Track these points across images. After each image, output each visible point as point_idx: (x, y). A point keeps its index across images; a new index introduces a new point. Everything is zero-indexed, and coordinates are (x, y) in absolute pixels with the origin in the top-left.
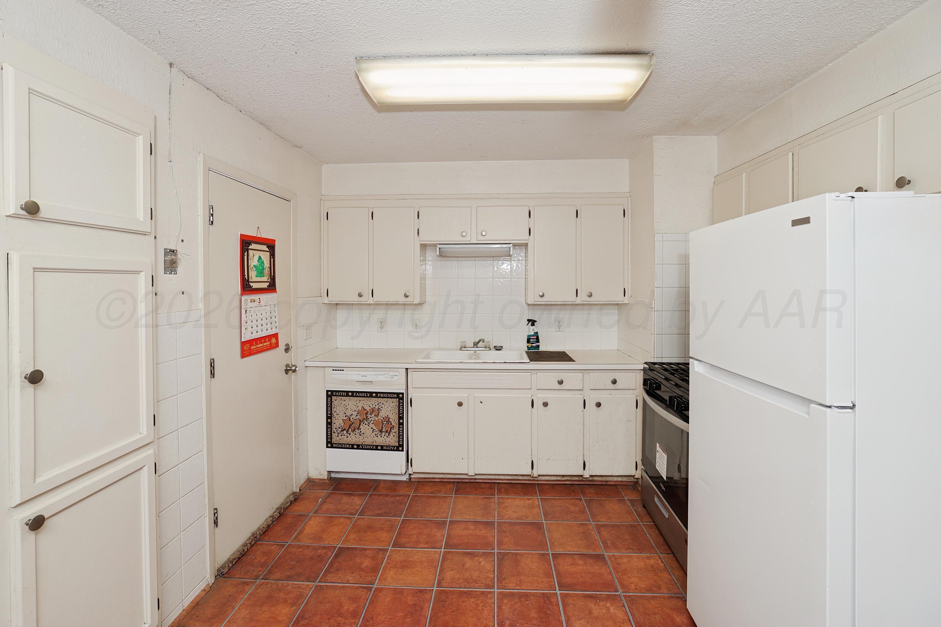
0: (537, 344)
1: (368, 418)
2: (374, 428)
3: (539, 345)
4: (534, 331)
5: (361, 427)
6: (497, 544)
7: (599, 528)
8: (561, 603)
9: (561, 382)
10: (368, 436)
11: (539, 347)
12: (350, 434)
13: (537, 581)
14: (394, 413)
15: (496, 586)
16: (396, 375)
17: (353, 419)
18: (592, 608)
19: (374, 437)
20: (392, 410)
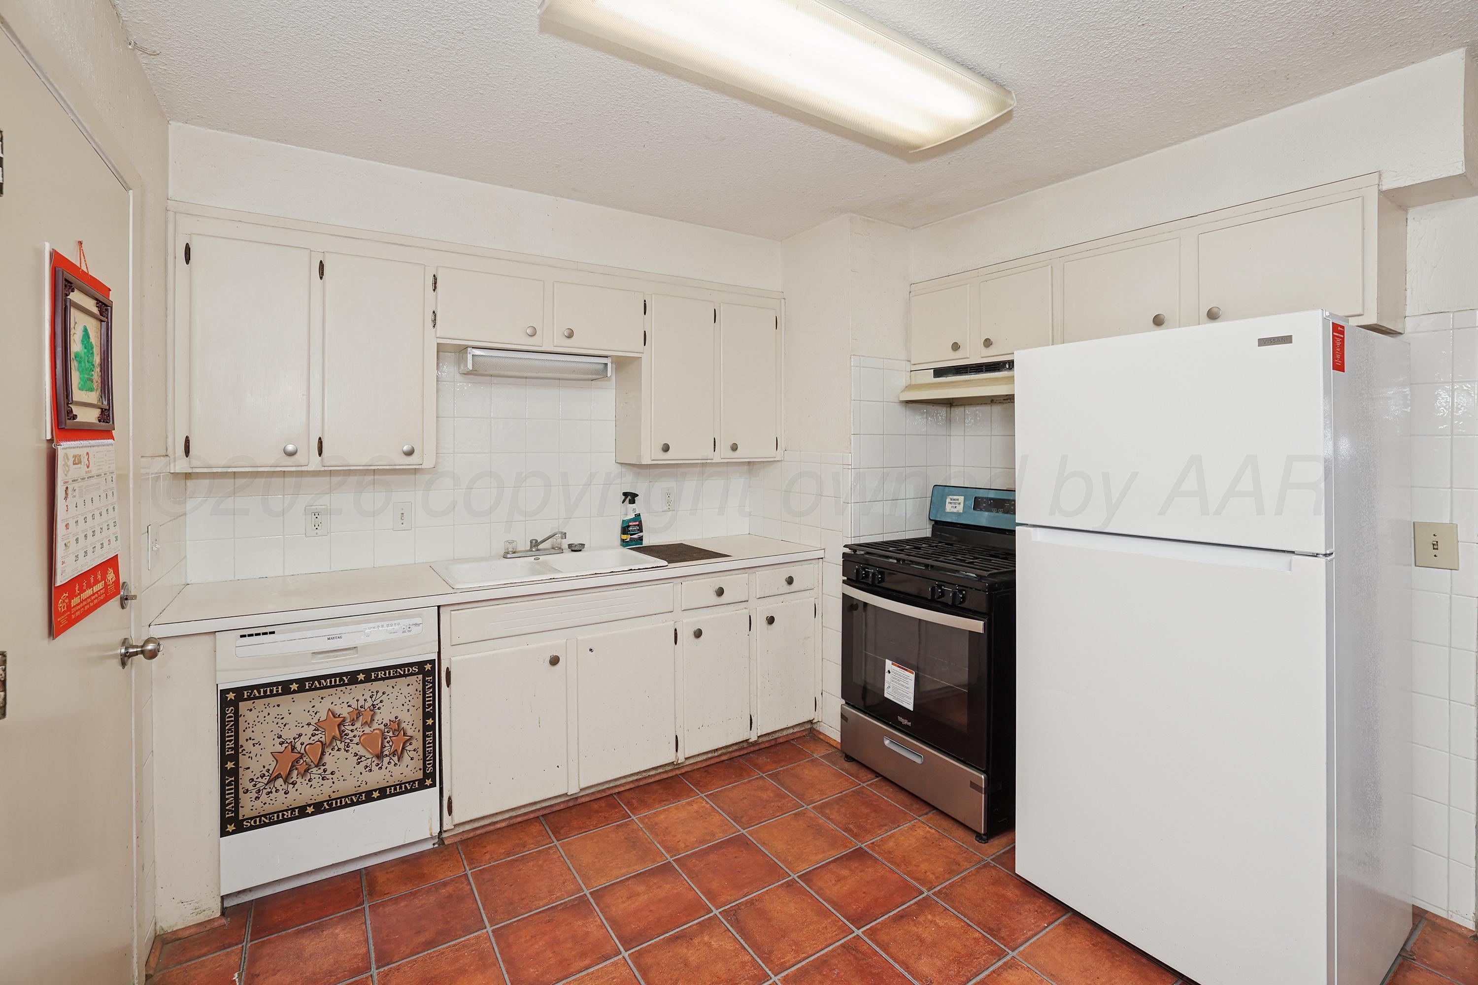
0: (639, 534)
1: (346, 735)
2: (362, 751)
3: (642, 536)
4: (635, 512)
5: (327, 758)
6: (706, 899)
7: (821, 809)
8: (876, 947)
9: (720, 592)
10: (347, 776)
11: (642, 540)
12: (294, 784)
13: (818, 931)
14: (412, 709)
15: (770, 973)
16: (416, 625)
17: (304, 746)
18: (916, 932)
19: (361, 773)
20: (408, 702)
